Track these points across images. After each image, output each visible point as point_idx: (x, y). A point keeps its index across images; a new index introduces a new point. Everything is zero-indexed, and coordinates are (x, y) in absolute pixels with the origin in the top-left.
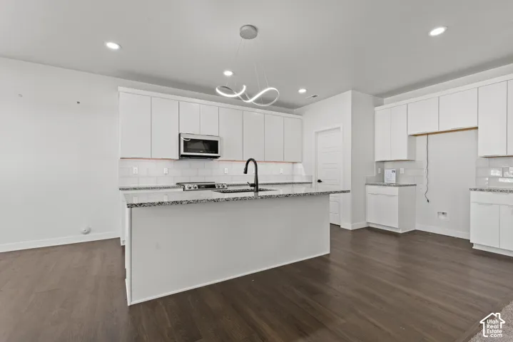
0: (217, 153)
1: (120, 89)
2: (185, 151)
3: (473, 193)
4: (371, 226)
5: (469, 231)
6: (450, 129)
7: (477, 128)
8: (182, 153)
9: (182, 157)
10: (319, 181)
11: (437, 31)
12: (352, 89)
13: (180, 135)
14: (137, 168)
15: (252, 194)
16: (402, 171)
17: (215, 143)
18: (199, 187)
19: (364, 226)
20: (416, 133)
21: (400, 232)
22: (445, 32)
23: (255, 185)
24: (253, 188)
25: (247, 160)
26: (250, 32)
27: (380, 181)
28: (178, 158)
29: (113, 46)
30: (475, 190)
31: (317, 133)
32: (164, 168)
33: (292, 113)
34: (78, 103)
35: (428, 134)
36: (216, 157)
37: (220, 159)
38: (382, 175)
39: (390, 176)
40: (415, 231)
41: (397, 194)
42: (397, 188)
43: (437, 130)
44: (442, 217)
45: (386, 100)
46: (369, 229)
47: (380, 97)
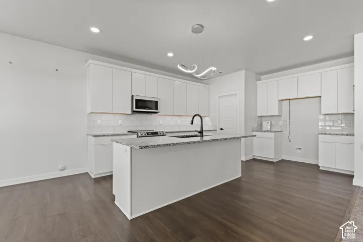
0: (157, 110)
1: (90, 61)
2: (136, 108)
3: (320, 136)
4: (255, 158)
5: (318, 159)
6: (304, 97)
7: (320, 97)
8: (135, 109)
9: (134, 112)
10: (222, 129)
11: (308, 38)
12: (245, 69)
13: (132, 96)
14: (100, 121)
15: (198, 139)
16: (273, 122)
17: (156, 102)
18: (148, 133)
19: (252, 158)
20: (283, 99)
21: (275, 161)
22: (312, 39)
23: (201, 132)
24: (200, 134)
25: (194, 115)
26: (199, 29)
27: (260, 128)
28: (131, 113)
29: (95, 30)
30: (322, 134)
31: (220, 97)
32: (119, 120)
33: (202, 83)
34: (57, 70)
35: (290, 100)
36: (156, 113)
37: (158, 114)
38: (261, 125)
39: (266, 126)
40: (282, 160)
41: (273, 137)
42: (273, 134)
43: (296, 97)
44: (298, 151)
45: (262, 77)
46: (254, 160)
47: (259, 75)
